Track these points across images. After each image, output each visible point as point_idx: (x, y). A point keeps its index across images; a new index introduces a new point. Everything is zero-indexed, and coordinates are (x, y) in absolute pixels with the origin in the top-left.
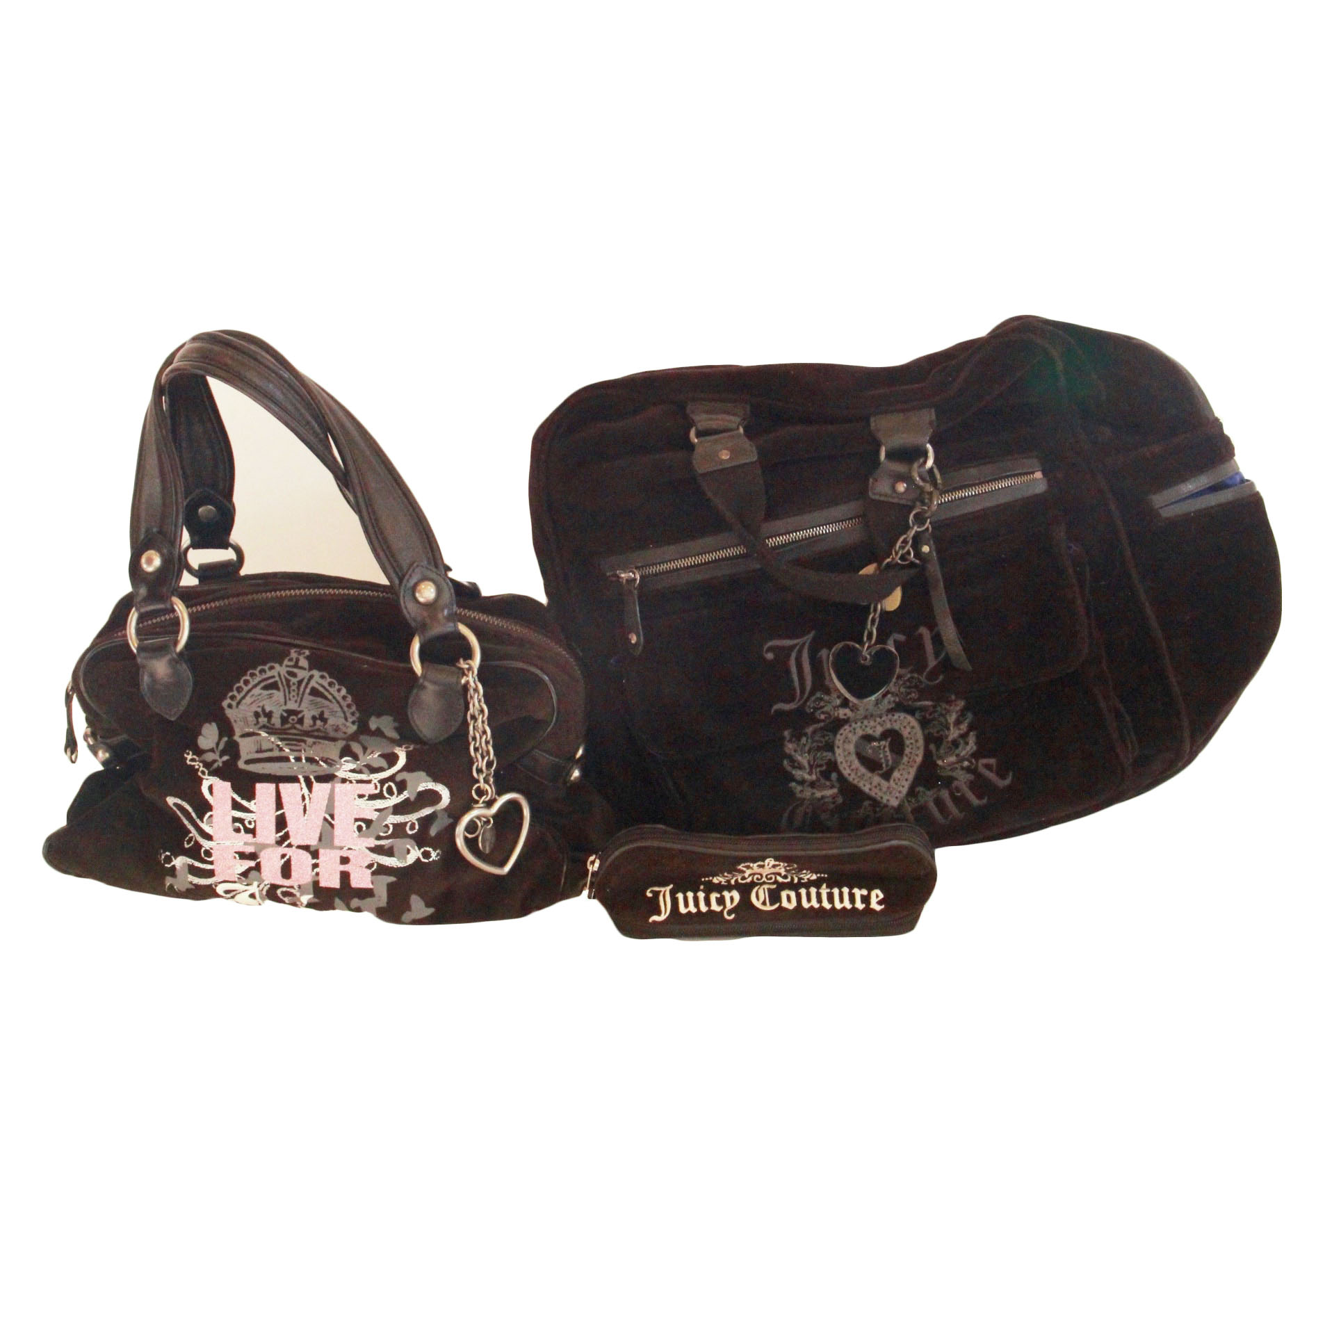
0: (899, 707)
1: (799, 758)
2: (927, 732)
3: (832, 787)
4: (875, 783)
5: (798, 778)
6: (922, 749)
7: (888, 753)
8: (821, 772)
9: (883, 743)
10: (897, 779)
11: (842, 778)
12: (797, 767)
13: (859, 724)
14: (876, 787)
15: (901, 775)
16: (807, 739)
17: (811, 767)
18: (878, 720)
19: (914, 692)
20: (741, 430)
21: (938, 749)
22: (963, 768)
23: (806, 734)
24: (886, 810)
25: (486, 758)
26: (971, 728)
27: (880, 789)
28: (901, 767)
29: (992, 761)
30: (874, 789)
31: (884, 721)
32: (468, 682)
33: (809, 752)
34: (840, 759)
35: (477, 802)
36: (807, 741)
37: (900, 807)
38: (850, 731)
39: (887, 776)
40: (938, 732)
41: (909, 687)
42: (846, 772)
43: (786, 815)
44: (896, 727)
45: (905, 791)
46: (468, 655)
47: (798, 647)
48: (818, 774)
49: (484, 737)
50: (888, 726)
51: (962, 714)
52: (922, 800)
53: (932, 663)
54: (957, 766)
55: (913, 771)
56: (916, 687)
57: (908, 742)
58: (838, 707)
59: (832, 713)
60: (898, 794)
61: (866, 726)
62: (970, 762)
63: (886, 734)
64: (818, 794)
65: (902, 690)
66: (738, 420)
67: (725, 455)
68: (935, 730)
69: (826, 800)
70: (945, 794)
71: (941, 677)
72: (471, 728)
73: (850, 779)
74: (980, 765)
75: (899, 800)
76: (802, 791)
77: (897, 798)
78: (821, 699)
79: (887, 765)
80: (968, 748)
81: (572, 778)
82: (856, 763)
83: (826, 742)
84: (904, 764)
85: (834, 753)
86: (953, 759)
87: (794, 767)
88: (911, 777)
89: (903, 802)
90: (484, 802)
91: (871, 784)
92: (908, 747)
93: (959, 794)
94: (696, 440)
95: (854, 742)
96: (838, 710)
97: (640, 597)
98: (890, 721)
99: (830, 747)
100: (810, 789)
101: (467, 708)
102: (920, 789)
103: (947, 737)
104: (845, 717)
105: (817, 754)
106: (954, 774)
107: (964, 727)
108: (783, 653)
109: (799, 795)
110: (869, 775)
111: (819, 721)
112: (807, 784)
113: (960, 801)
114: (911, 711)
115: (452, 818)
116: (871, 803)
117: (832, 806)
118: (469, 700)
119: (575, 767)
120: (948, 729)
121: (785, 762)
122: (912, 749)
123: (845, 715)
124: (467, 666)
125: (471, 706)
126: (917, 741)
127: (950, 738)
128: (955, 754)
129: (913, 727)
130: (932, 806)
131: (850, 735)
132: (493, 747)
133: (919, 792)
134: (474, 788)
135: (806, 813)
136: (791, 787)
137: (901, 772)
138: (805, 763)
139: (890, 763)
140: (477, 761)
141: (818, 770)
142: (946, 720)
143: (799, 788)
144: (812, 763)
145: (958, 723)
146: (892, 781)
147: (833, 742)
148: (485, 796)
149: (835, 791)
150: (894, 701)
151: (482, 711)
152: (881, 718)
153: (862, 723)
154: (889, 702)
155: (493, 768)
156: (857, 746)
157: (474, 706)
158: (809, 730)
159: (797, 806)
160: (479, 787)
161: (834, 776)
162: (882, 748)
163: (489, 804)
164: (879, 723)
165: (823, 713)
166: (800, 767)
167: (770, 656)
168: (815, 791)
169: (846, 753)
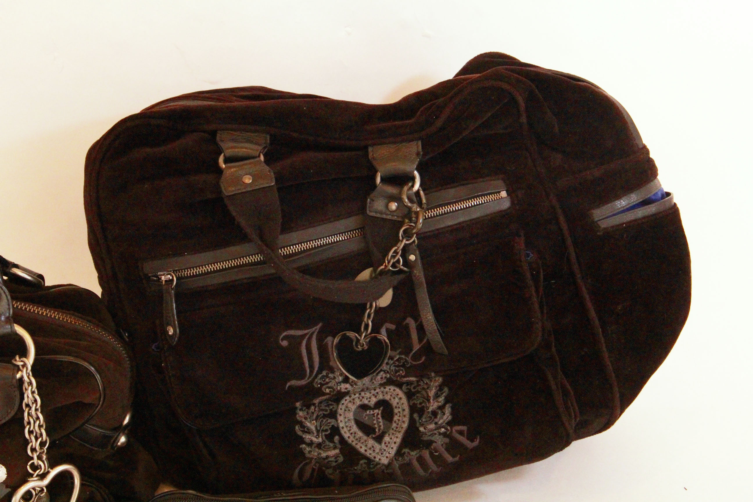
0: (390, 382)
1: (308, 424)
2: (411, 403)
3: (335, 448)
4: (369, 446)
5: (307, 441)
6: (408, 416)
7: (381, 420)
8: (326, 435)
9: (376, 411)
10: (387, 443)
11: (343, 441)
12: (306, 432)
13: (357, 395)
14: (370, 449)
15: (391, 439)
16: (315, 407)
17: (318, 431)
18: (373, 391)
19: (402, 370)
20: (262, 158)
21: (420, 417)
22: (440, 434)
23: (314, 404)
24: (378, 466)
25: (40, 440)
26: (447, 401)
27: (374, 450)
28: (391, 431)
29: (464, 428)
30: (368, 450)
31: (377, 393)
32: (22, 377)
33: (316, 419)
34: (341, 425)
35: (32, 475)
36: (315, 410)
37: (390, 464)
38: (350, 402)
39: (379, 439)
40: (420, 404)
41: (398, 366)
42: (346, 435)
43: (297, 471)
44: (387, 397)
45: (393, 452)
46: (24, 353)
47: (308, 336)
48: (324, 437)
49: (38, 422)
50: (381, 397)
51: (440, 388)
52: (407, 459)
53: (416, 347)
54: (435, 432)
55: (400, 436)
56: (403, 366)
57: (396, 411)
58: (340, 383)
59: (335, 387)
60: (388, 455)
61: (363, 397)
62: (447, 429)
63: (378, 404)
64: (324, 455)
65: (393, 368)
66: (260, 148)
67: (248, 180)
68: (418, 402)
69: (330, 459)
70: (426, 454)
71: (423, 359)
72: (26, 414)
73: (350, 441)
74: (454, 431)
75: (388, 459)
76: (310, 452)
77: (387, 457)
78: (327, 376)
79: (379, 430)
80: (445, 417)
81: (119, 444)
82: (355, 428)
83: (331, 410)
84: (393, 429)
85: (337, 420)
86: (432, 426)
87: (304, 432)
88: (399, 441)
89: (392, 460)
90: (37, 476)
91: (366, 446)
92: (396, 414)
93: (437, 454)
94: (224, 166)
95: (353, 410)
96: (340, 385)
97: (177, 296)
98: (382, 392)
99: (333, 415)
100: (317, 450)
101: (22, 398)
102: (406, 450)
103: (428, 408)
104: (346, 391)
105: (322, 421)
106: (433, 439)
107: (442, 399)
108: (295, 342)
109: (308, 455)
110: (365, 438)
111: (324, 394)
112: (314, 445)
113: (438, 459)
114: (400, 385)
115: (10, 488)
116: (366, 461)
117: (334, 464)
118: (24, 391)
119: (121, 434)
120: (429, 401)
121: (297, 428)
122: (400, 416)
123: (346, 389)
124: (22, 363)
125: (25, 396)
126: (404, 410)
127: (430, 410)
128: (434, 422)
129: (400, 399)
130: (416, 463)
131: (350, 405)
132: (46, 430)
133: (404, 453)
134: (29, 464)
135: (313, 470)
136: (301, 448)
137: (391, 436)
138: (313, 428)
139: (382, 427)
140: (32, 442)
141: (324, 434)
142: (428, 395)
143: (308, 449)
144: (319, 428)
145: (437, 396)
146: (383, 444)
147: (336, 412)
148: (39, 470)
149: (337, 451)
150: (385, 377)
151: (36, 401)
152: (375, 390)
153: (360, 394)
154: (382, 378)
155: (46, 447)
156: (355, 414)
157: (28, 397)
158: (316, 401)
159: (306, 464)
160: (33, 463)
161: (337, 438)
162: (376, 415)
163: (42, 477)
164: (374, 395)
165: (329, 388)
166: (309, 432)
167: (285, 343)
168: (321, 451)
169: (346, 420)
